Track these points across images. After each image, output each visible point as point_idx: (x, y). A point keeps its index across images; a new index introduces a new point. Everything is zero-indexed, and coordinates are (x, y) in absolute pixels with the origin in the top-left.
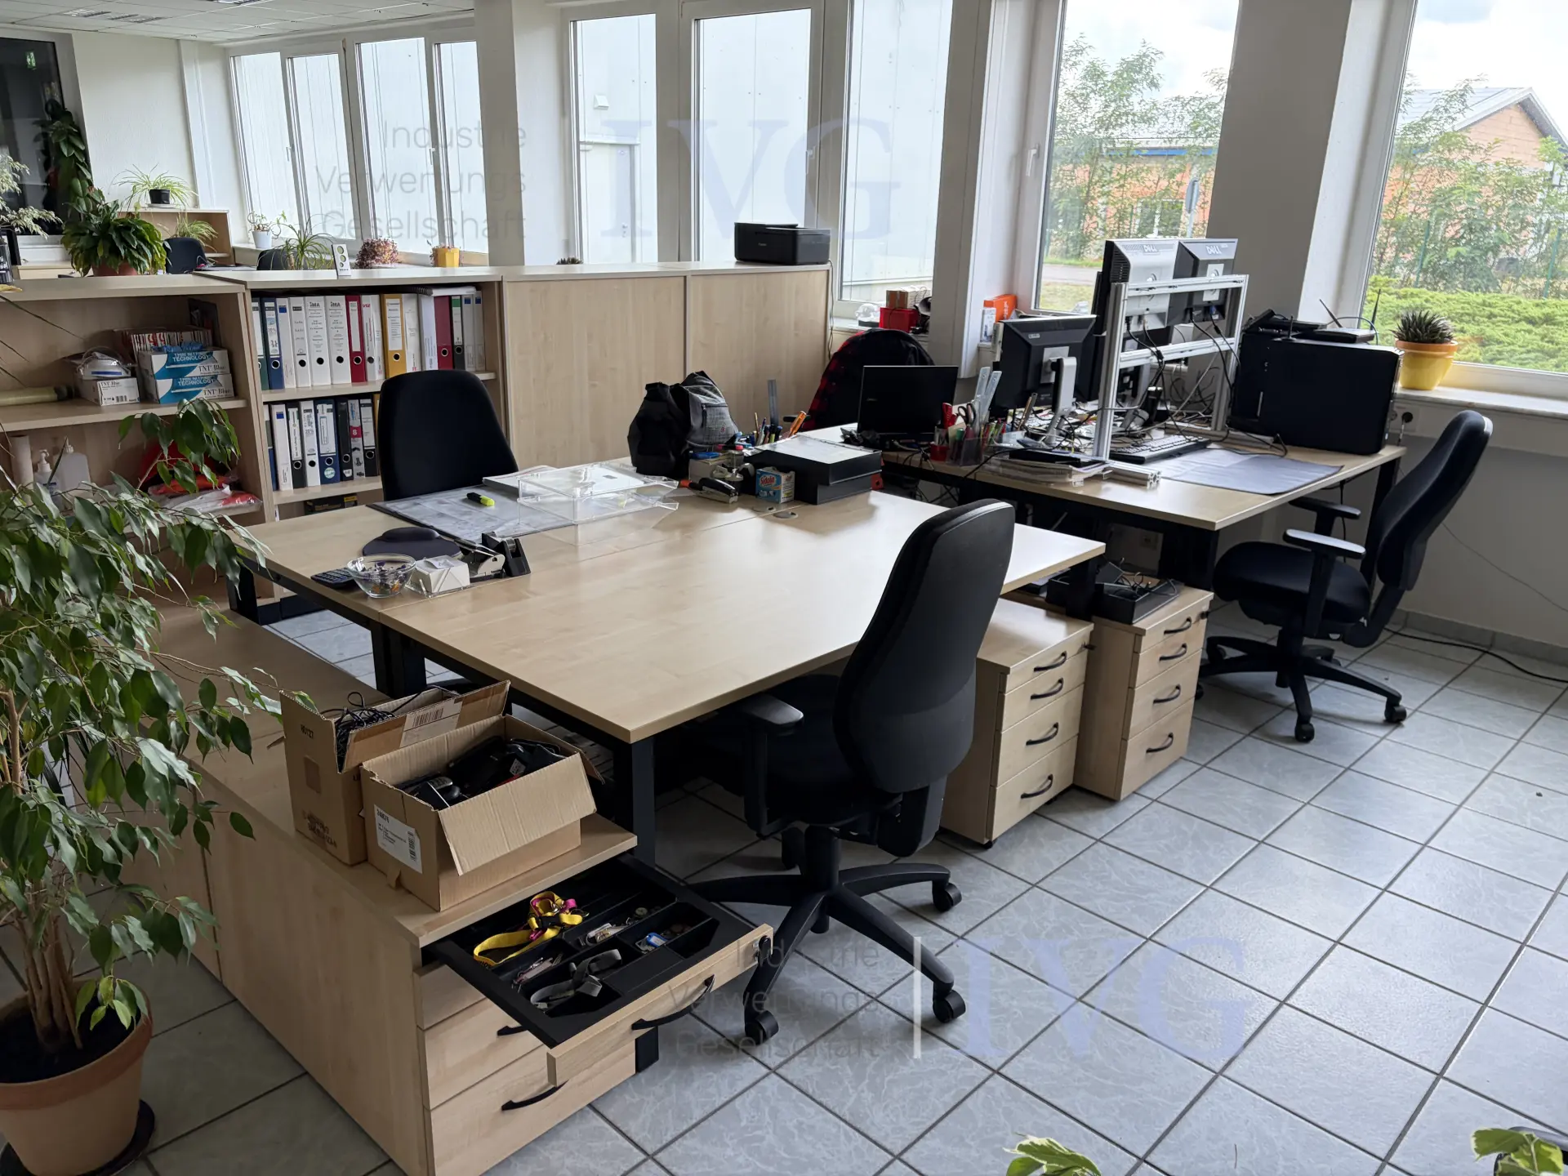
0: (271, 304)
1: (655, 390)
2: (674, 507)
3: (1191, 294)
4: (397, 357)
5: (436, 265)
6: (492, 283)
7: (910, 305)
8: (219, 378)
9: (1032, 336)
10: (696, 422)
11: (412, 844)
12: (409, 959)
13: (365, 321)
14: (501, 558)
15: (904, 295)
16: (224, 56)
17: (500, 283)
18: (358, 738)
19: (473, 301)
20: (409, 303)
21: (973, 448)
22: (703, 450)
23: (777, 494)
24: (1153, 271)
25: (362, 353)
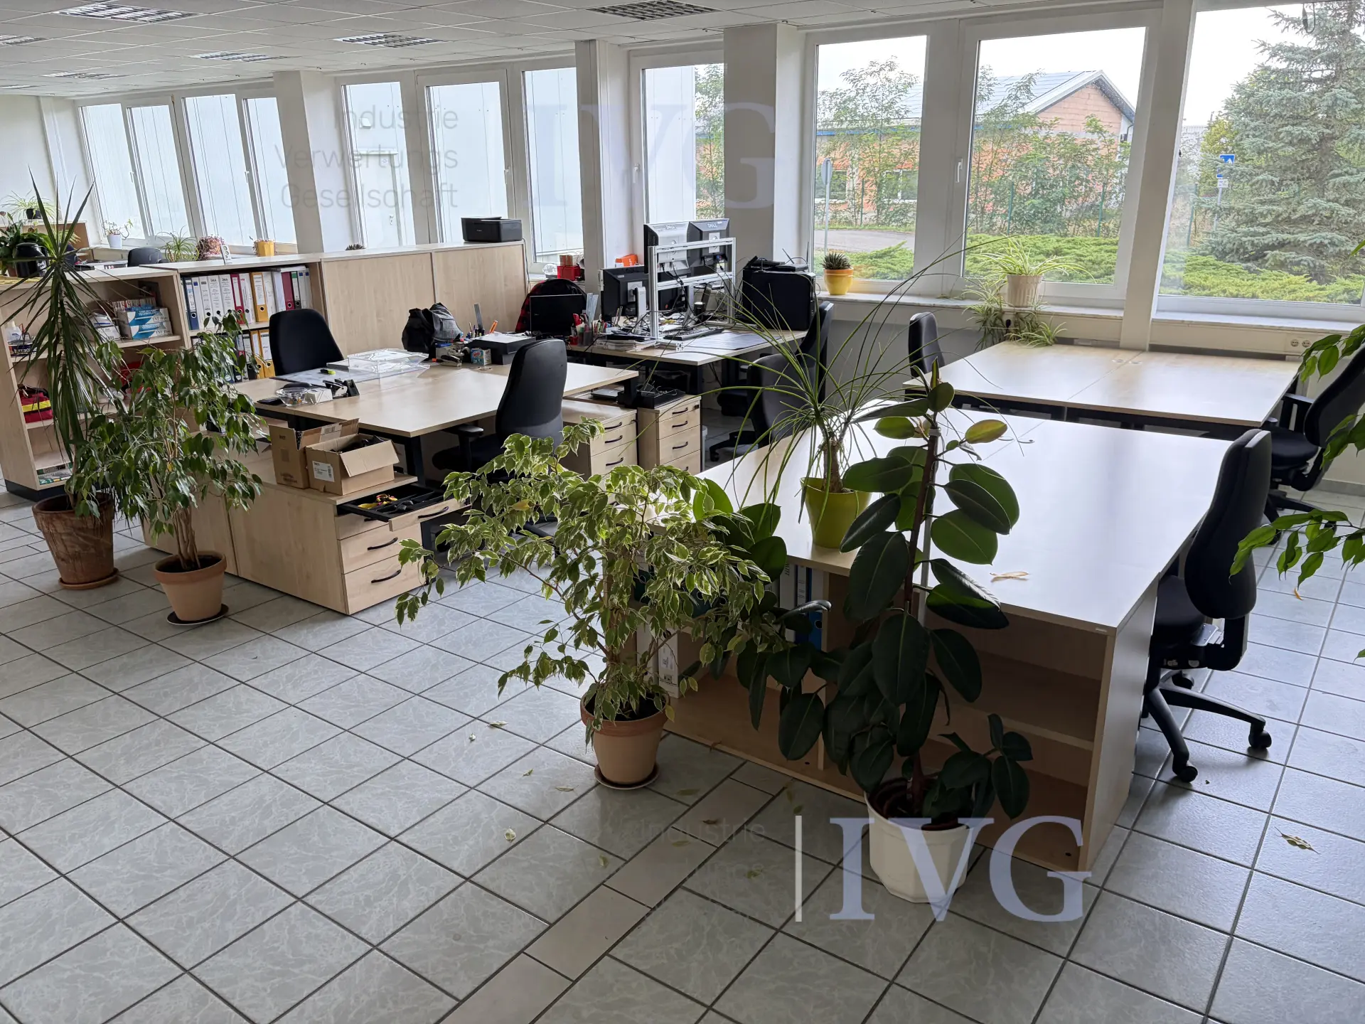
0: (190, 281)
1: (414, 313)
2: (427, 366)
3: (701, 249)
4: (262, 309)
5: (258, 254)
6: (315, 263)
7: (574, 263)
8: (164, 324)
9: (620, 277)
10: (437, 328)
11: (329, 470)
12: (333, 511)
13: (243, 288)
14: (346, 388)
15: (570, 258)
16: (74, 106)
17: (320, 263)
18: (305, 435)
19: (304, 274)
20: (266, 277)
21: (589, 336)
22: (442, 343)
23: (482, 360)
24: (674, 239)
25: (242, 307)
